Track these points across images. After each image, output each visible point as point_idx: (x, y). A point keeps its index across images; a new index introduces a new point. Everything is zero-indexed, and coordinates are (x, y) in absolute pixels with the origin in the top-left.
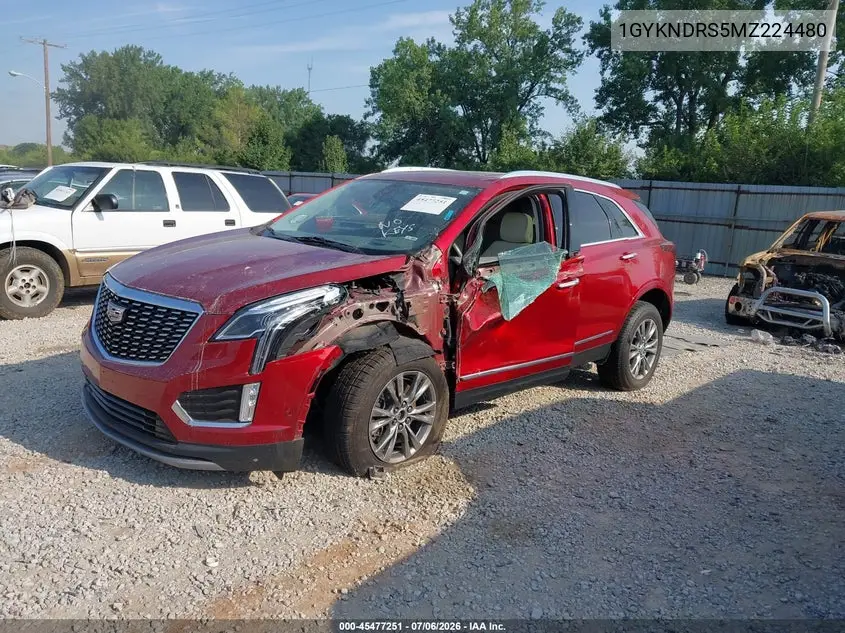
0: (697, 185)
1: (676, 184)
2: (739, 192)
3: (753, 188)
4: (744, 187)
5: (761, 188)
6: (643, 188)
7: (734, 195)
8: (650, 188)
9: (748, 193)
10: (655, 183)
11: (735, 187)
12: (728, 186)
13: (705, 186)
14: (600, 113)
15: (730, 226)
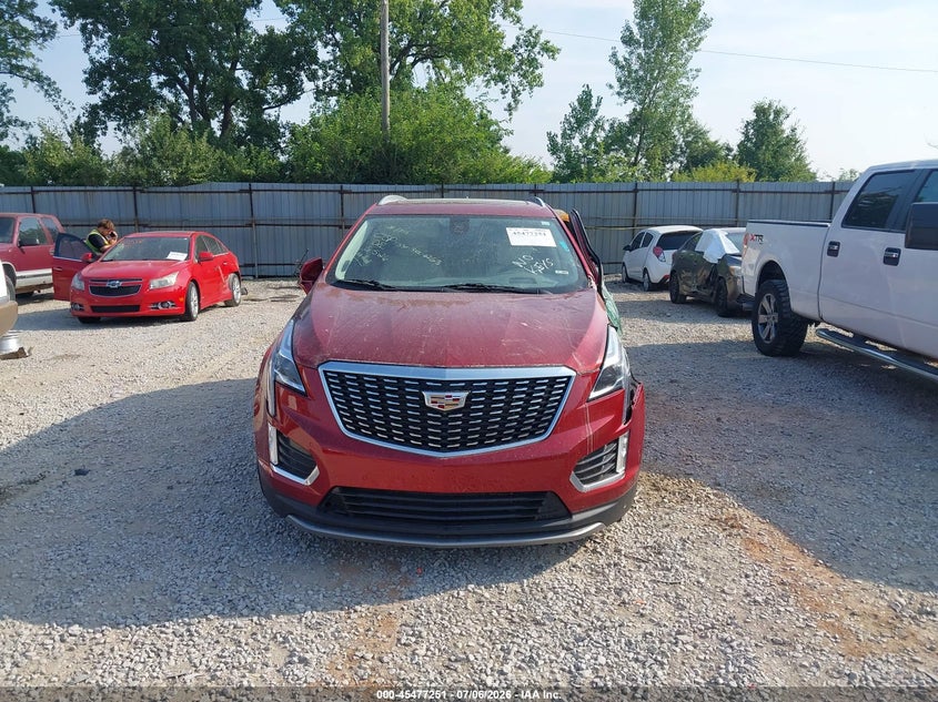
0: (300, 186)
1: (276, 186)
2: (342, 192)
3: (354, 187)
4: (346, 187)
5: (361, 188)
6: (241, 191)
7: (338, 195)
8: (250, 191)
9: (350, 192)
10: (255, 186)
11: (338, 186)
12: (330, 187)
13: (308, 186)
14: (96, 99)
15: (340, 227)
